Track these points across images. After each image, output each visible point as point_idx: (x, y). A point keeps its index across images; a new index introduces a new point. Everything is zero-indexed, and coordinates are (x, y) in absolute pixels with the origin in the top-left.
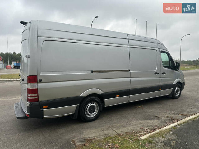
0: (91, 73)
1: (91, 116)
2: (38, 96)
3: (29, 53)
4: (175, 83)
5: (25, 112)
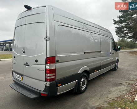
0: (83, 54)
1: (83, 89)
2: (55, 75)
3: (48, 35)
4: (116, 60)
5: (41, 92)
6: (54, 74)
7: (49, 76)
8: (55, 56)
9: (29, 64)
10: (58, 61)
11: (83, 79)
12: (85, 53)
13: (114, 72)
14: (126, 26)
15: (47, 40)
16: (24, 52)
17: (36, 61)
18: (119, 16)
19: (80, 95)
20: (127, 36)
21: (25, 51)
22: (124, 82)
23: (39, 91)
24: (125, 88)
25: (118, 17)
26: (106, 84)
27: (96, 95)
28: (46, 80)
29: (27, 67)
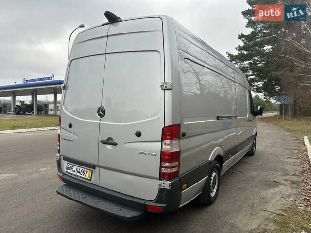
0: (216, 120)
1: (213, 195)
2: (178, 166)
3: (169, 79)
4: (254, 134)
5: (147, 203)
6: (176, 163)
7: (170, 168)
8: (179, 123)
9: (115, 141)
10: (184, 135)
11: (214, 174)
12: (218, 118)
13: (251, 158)
14: (253, 67)
15: (165, 90)
16: (100, 115)
17: (138, 134)
18: (239, 46)
19: (210, 209)
20: (253, 86)
21: (104, 113)
22: (281, 179)
23: (143, 202)
24: (290, 191)
25: (236, 48)
26: (249, 184)
27: (241, 207)
28: (162, 176)
29: (109, 147)
